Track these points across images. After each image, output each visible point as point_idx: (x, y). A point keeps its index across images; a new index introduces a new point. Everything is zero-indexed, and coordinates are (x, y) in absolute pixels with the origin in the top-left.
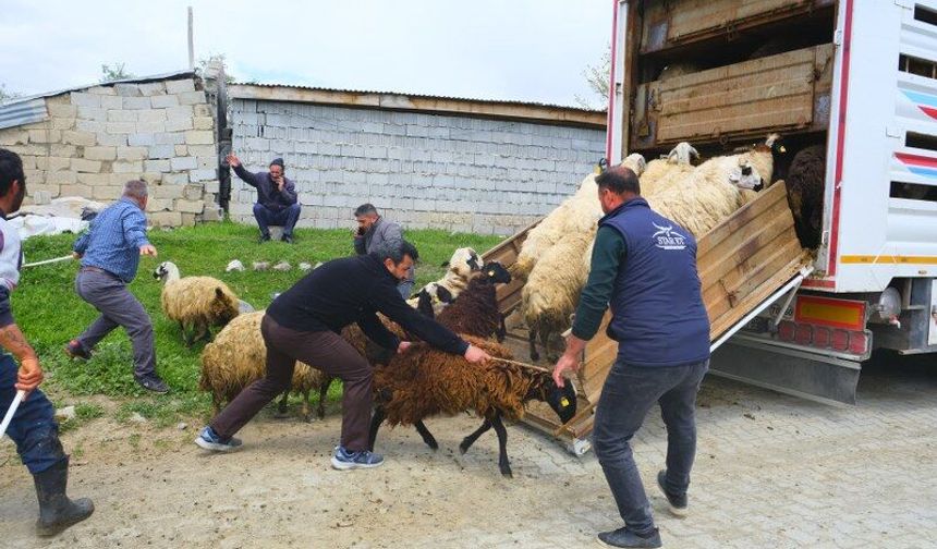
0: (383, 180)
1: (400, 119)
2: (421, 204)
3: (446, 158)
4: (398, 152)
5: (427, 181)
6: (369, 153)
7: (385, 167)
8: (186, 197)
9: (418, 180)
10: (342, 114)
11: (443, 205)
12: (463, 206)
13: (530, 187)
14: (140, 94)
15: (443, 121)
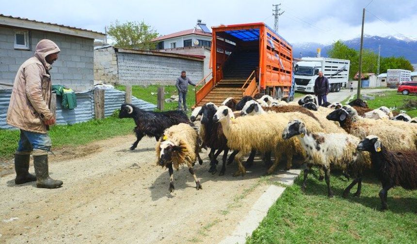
0: (146, 72)
1: (150, 57)
2: (154, 79)
3: (158, 67)
4: (149, 65)
5: (155, 73)
6: (144, 66)
7: (147, 70)
8: (113, 79)
9: (153, 73)
10: (138, 56)
11: (158, 79)
12: (162, 79)
13: (172, 73)
14: (103, 51)
15: (157, 57)
